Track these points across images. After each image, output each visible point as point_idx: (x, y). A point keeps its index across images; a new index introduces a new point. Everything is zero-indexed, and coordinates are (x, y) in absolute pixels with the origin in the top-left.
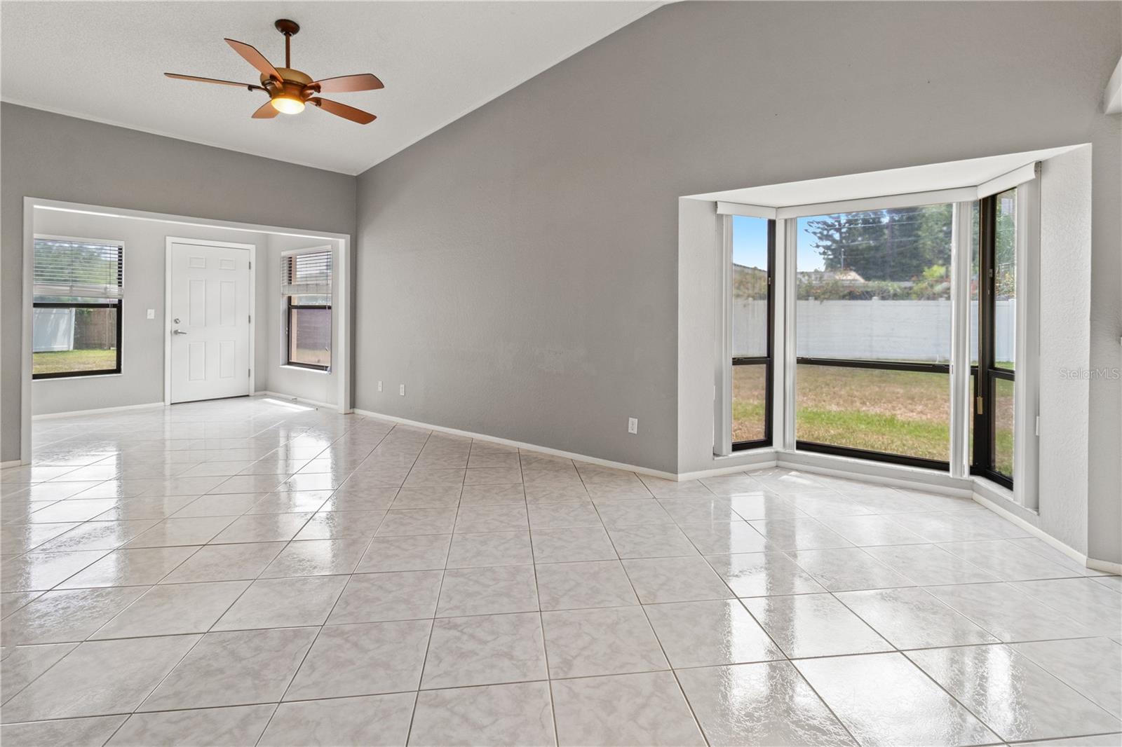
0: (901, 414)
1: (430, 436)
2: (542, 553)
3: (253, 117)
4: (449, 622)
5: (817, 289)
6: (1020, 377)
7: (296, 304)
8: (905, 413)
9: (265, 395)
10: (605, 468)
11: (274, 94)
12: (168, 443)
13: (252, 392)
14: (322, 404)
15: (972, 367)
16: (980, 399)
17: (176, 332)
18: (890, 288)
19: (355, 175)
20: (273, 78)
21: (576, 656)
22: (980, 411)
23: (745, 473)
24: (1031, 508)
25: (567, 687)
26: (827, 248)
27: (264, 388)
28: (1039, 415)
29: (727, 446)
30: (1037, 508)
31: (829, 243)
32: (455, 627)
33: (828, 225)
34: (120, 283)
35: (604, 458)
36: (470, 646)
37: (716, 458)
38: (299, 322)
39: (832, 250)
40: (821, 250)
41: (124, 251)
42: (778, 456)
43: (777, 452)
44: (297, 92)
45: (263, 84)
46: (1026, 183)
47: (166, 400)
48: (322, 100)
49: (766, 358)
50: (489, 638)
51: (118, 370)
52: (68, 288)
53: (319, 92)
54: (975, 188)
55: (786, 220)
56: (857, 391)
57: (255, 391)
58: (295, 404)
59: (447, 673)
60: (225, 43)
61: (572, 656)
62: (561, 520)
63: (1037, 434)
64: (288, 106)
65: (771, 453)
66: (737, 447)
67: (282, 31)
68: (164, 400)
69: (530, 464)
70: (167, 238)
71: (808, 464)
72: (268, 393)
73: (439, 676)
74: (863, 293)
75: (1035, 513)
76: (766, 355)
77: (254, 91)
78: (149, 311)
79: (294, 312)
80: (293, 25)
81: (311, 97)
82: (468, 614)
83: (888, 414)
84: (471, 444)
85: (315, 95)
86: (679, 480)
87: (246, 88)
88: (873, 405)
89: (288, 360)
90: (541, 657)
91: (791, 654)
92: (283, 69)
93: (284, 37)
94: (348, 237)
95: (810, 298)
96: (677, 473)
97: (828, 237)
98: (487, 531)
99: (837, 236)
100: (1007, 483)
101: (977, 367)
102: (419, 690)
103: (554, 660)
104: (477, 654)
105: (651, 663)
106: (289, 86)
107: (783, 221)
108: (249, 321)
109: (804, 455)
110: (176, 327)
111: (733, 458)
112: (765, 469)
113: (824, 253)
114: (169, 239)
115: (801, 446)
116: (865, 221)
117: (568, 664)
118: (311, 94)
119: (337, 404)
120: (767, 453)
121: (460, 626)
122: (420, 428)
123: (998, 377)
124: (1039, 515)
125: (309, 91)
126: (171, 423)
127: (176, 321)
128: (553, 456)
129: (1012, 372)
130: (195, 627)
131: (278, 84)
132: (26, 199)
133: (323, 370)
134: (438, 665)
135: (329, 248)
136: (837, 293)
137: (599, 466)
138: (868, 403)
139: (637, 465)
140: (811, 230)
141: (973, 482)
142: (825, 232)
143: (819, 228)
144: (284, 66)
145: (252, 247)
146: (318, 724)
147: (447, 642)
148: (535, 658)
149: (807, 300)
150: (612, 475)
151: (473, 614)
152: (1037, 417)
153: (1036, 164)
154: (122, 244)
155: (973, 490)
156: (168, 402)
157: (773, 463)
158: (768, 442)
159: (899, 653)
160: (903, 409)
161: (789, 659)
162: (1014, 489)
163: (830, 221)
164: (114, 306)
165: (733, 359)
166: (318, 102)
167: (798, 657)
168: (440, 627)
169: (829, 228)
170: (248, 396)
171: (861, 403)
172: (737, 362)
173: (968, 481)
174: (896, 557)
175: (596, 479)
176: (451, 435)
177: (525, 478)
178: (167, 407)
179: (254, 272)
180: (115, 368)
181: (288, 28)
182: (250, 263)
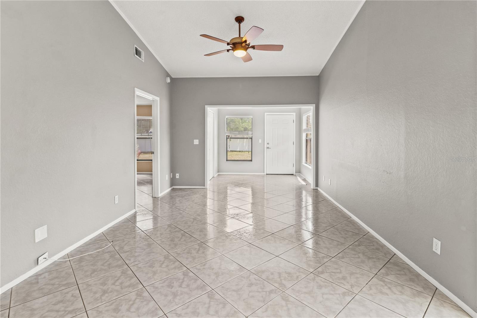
9: (299, 175)
13: (294, 174)
17: (268, 148)
19: (318, 75)
27: (298, 172)
34: (252, 130)
41: (253, 119)
44: (240, 47)
51: (251, 161)
52: (238, 133)
57: (296, 173)
67: (237, 22)
68: (264, 173)
70: (265, 113)
78: (260, 140)
80: (241, 18)
89: (306, 161)
93: (238, 24)
94: (314, 105)
106: (236, 45)
108: (293, 144)
110: (268, 146)
114: (266, 114)
126: (266, 181)
127: (268, 144)
132: (206, 106)
139: (441, 283)
144: (238, 37)
145: (294, 114)
154: (252, 117)
164: (250, 138)
170: (293, 174)
178: (265, 175)
179: (295, 123)
180: (251, 159)
181: (239, 20)
182: (293, 120)
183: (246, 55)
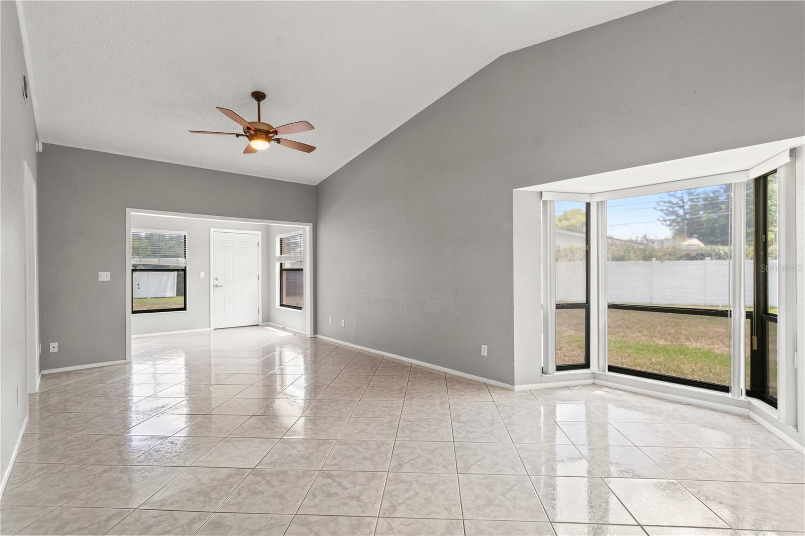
0: (718, 349)
1: (359, 354)
2: (403, 433)
3: (244, 153)
4: (329, 473)
5: (658, 252)
6: (781, 320)
7: (285, 268)
8: (722, 347)
9: (268, 325)
10: (465, 379)
11: (251, 138)
12: (213, 354)
13: (260, 323)
14: (298, 331)
15: (747, 312)
16: (755, 338)
17: (216, 286)
18: (721, 251)
19: (315, 185)
20: (248, 128)
21: (401, 504)
22: (755, 348)
23: (568, 387)
24: (792, 426)
25: (388, 523)
26: (674, 221)
27: (267, 320)
28: (797, 352)
29: (552, 367)
30: (796, 426)
31: (674, 217)
32: (331, 477)
33: (674, 204)
34: (185, 256)
35: (466, 372)
36: (335, 489)
37: (544, 375)
38: (287, 279)
39: (678, 223)
40: (668, 223)
41: (187, 237)
42: (594, 376)
43: (593, 373)
44: (264, 136)
45: (245, 132)
46: (784, 165)
47: (211, 326)
48: (281, 140)
49: (585, 304)
50: (349, 486)
51: (184, 309)
53: (277, 134)
54: (747, 171)
55: (598, 203)
56: (685, 330)
57: (262, 322)
58: (284, 331)
59: (316, 506)
60: (217, 110)
61: (398, 503)
62: (424, 413)
63: (795, 367)
64: (260, 145)
65: (589, 373)
66: (559, 368)
67: (255, 99)
68: (210, 327)
69: (416, 374)
70: (211, 229)
71: (617, 382)
72: (270, 323)
73: (311, 507)
74: (697, 255)
75: (795, 430)
76: (585, 302)
77: (240, 137)
78: (201, 273)
79: (284, 272)
80: (262, 94)
81: (274, 138)
82: (342, 469)
83: (706, 348)
84: (383, 360)
85: (276, 137)
86: (515, 390)
87: (235, 135)
88: (695, 341)
89: (281, 302)
90: (378, 502)
91: (553, 519)
92: (256, 122)
93: (257, 102)
94: (311, 224)
95: (653, 259)
96: (514, 385)
97: (673, 213)
98: (372, 417)
99: (681, 212)
100: (774, 403)
101: (752, 312)
102: (296, 514)
103: (386, 504)
104: (338, 495)
105: (450, 514)
106: (258, 133)
107: (596, 203)
108: (258, 279)
109: (614, 376)
110: (217, 283)
111: (558, 376)
112: (583, 386)
113: (670, 225)
114: (212, 230)
115: (611, 369)
116: (705, 199)
117: (394, 508)
118: (273, 136)
119: (306, 331)
120: (586, 373)
121: (335, 476)
122: (353, 348)
123: (771, 321)
124: (798, 432)
125: (271, 135)
126: (214, 340)
127: (216, 279)
128: (433, 369)
129: (776, 316)
130: (184, 463)
131: (252, 132)
132: (126, 209)
133: (299, 309)
134: (313, 499)
135: (301, 232)
136: (675, 256)
137: (462, 378)
138: (692, 339)
139: (488, 378)
140: (659, 208)
141: (749, 402)
142: (671, 209)
143: (665, 206)
144: (257, 121)
145: (260, 233)
146: (232, 527)
147: (322, 486)
148: (373, 502)
149: (651, 260)
150: (469, 384)
151: (345, 469)
152: (796, 353)
153: (790, 150)
154: (186, 233)
155: (749, 409)
156: (212, 328)
157: (591, 381)
158: (587, 365)
159: (639, 527)
160: (721, 345)
161: (551, 522)
162: (778, 408)
163: (675, 201)
164: (182, 270)
165: (557, 304)
166: (278, 141)
167: (558, 521)
168: (322, 476)
169: (673, 206)
170: (258, 325)
171: (686, 339)
172: (559, 306)
173: (744, 401)
174: (665, 455)
175: (457, 387)
176: (371, 353)
177: (409, 384)
178: (212, 331)
179: (261, 249)
180: (183, 307)
181: (259, 96)
182: (258, 243)
183: (267, 149)
